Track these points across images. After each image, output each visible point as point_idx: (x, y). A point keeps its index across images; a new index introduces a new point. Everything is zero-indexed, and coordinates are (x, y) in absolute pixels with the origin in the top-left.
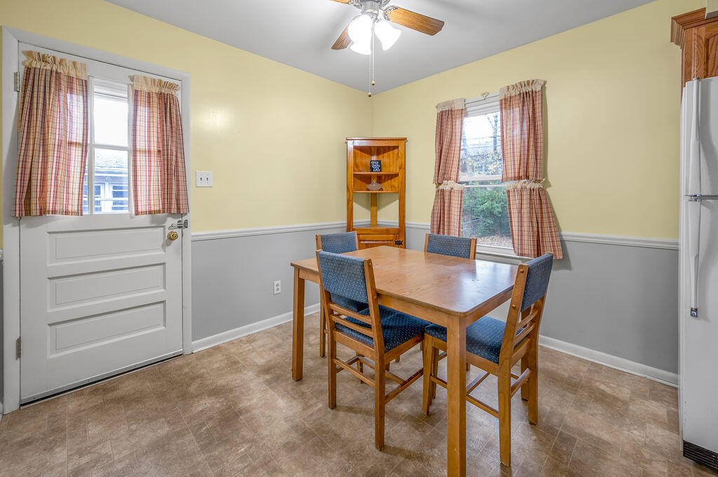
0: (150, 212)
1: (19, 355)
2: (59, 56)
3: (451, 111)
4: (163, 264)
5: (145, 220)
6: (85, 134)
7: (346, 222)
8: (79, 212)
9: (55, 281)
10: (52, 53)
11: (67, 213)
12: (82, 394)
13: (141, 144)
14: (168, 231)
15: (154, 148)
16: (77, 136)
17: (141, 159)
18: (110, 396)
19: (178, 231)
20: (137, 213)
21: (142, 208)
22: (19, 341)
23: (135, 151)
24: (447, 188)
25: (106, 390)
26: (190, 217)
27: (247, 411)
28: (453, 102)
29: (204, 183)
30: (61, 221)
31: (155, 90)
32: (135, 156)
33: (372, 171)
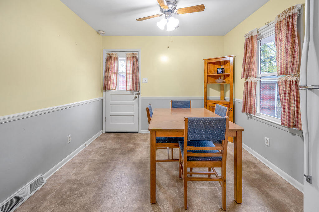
0: (130, 90)
1: (105, 121)
2: (112, 52)
3: (252, 37)
4: (133, 105)
5: (129, 92)
6: (117, 70)
7: (204, 97)
8: (115, 90)
9: (112, 106)
10: (110, 52)
11: (113, 90)
12: (115, 134)
13: (128, 72)
14: (135, 96)
15: (131, 72)
16: (116, 72)
17: (128, 75)
18: (118, 136)
19: (137, 96)
20: (127, 90)
21: (128, 89)
22: (105, 118)
23: (127, 73)
24: (249, 81)
25: (119, 135)
26: (141, 92)
27: (136, 151)
28: (252, 32)
29: (145, 81)
30: (112, 92)
31: (131, 56)
32: (127, 75)
33: (218, 73)
